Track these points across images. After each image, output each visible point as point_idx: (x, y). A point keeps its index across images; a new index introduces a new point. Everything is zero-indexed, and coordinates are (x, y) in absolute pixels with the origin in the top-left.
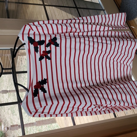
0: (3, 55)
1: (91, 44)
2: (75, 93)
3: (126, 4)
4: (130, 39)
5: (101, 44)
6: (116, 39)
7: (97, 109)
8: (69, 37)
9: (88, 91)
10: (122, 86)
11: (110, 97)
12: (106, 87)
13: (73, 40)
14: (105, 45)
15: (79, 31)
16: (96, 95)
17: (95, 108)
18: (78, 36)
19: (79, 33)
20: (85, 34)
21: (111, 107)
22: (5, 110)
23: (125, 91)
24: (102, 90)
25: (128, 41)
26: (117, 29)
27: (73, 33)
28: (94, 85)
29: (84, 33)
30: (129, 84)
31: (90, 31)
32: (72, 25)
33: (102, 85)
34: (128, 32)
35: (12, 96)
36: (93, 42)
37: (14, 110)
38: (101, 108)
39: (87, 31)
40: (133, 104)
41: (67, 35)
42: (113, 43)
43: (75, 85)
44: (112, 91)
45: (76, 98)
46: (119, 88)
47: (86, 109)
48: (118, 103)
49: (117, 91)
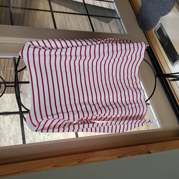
0: (6, 68)
3: (145, 13)
22: (5, 139)
35: (15, 121)
37: (17, 139)
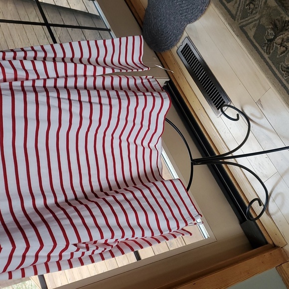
1: (65, 106)
2: (28, 223)
4: (151, 93)
5: (89, 105)
6: (121, 93)
7: (83, 253)
8: (9, 92)
9: (60, 214)
10: (138, 194)
11: (112, 221)
12: (104, 199)
13: (19, 97)
14: (96, 108)
15: (36, 77)
16: (80, 221)
17: (78, 250)
18: (32, 89)
19: (34, 81)
20: (50, 83)
21: (117, 244)
23: (144, 204)
24: (93, 208)
25: (147, 97)
26: (123, 71)
27: (20, 82)
28: (76, 198)
29: (48, 81)
30: (154, 189)
31: (62, 77)
32: (17, 63)
33: (96, 196)
34: (148, 77)
36: (68, 101)
38: (92, 248)
39: (55, 76)
40: (161, 232)
41: (4, 88)
42: (115, 102)
43: (28, 204)
44: (117, 208)
45: (30, 233)
46: (132, 200)
47: (55, 256)
48: (128, 234)
49: (126, 206)
